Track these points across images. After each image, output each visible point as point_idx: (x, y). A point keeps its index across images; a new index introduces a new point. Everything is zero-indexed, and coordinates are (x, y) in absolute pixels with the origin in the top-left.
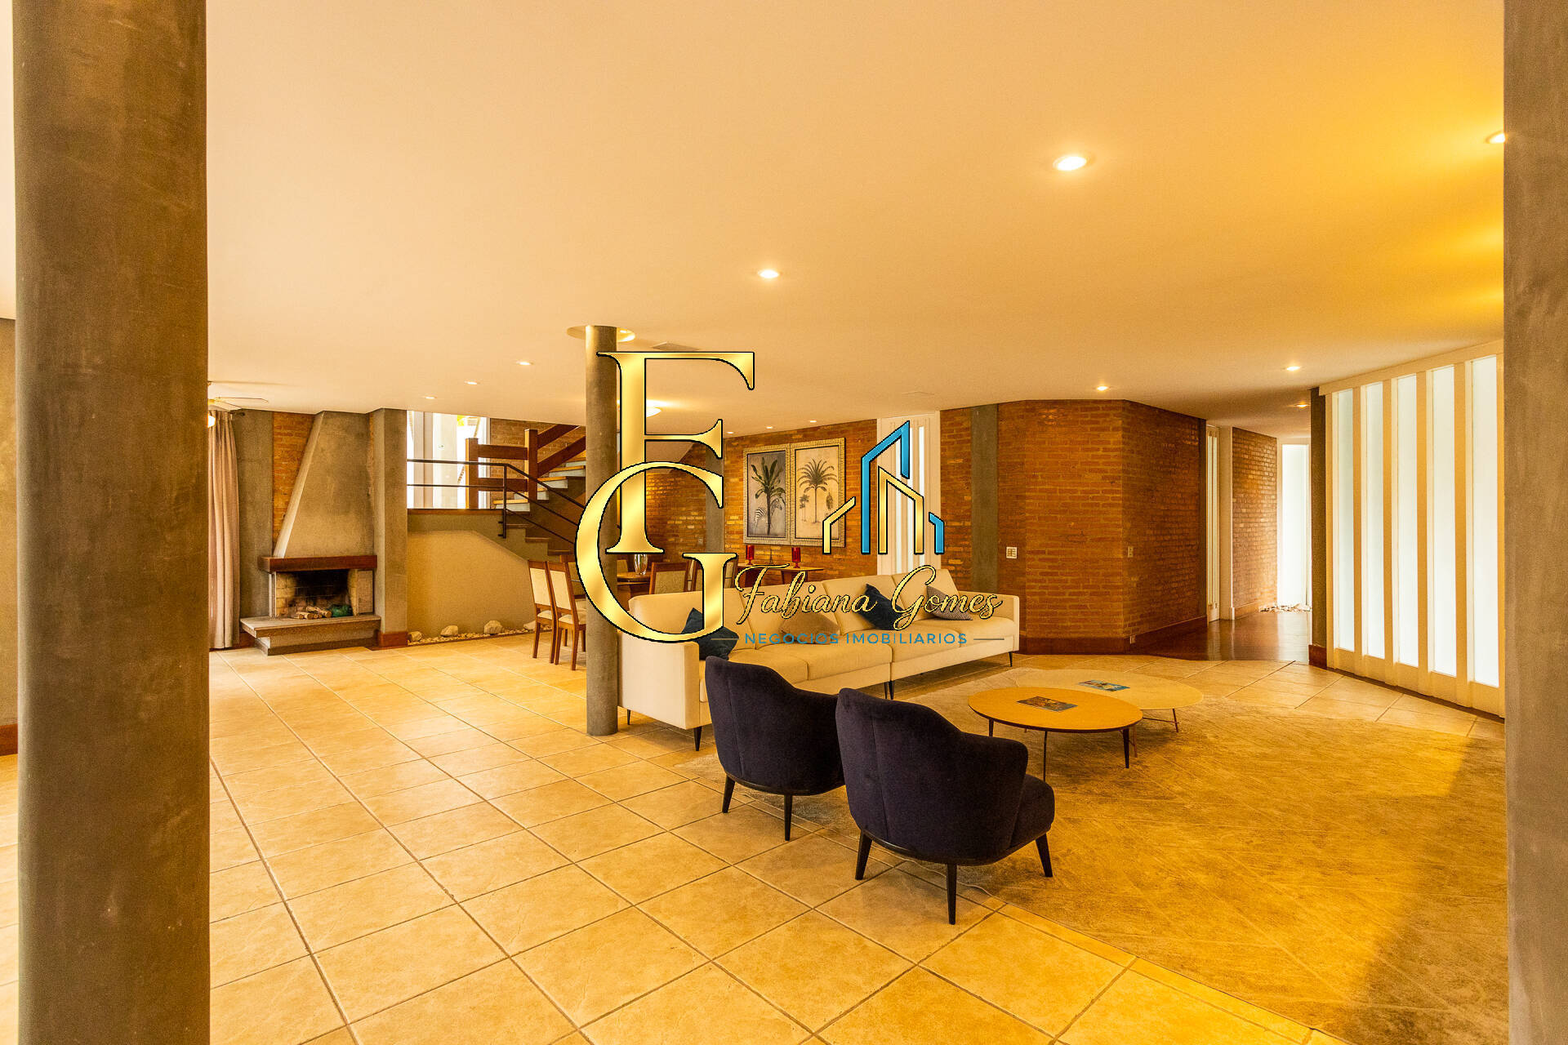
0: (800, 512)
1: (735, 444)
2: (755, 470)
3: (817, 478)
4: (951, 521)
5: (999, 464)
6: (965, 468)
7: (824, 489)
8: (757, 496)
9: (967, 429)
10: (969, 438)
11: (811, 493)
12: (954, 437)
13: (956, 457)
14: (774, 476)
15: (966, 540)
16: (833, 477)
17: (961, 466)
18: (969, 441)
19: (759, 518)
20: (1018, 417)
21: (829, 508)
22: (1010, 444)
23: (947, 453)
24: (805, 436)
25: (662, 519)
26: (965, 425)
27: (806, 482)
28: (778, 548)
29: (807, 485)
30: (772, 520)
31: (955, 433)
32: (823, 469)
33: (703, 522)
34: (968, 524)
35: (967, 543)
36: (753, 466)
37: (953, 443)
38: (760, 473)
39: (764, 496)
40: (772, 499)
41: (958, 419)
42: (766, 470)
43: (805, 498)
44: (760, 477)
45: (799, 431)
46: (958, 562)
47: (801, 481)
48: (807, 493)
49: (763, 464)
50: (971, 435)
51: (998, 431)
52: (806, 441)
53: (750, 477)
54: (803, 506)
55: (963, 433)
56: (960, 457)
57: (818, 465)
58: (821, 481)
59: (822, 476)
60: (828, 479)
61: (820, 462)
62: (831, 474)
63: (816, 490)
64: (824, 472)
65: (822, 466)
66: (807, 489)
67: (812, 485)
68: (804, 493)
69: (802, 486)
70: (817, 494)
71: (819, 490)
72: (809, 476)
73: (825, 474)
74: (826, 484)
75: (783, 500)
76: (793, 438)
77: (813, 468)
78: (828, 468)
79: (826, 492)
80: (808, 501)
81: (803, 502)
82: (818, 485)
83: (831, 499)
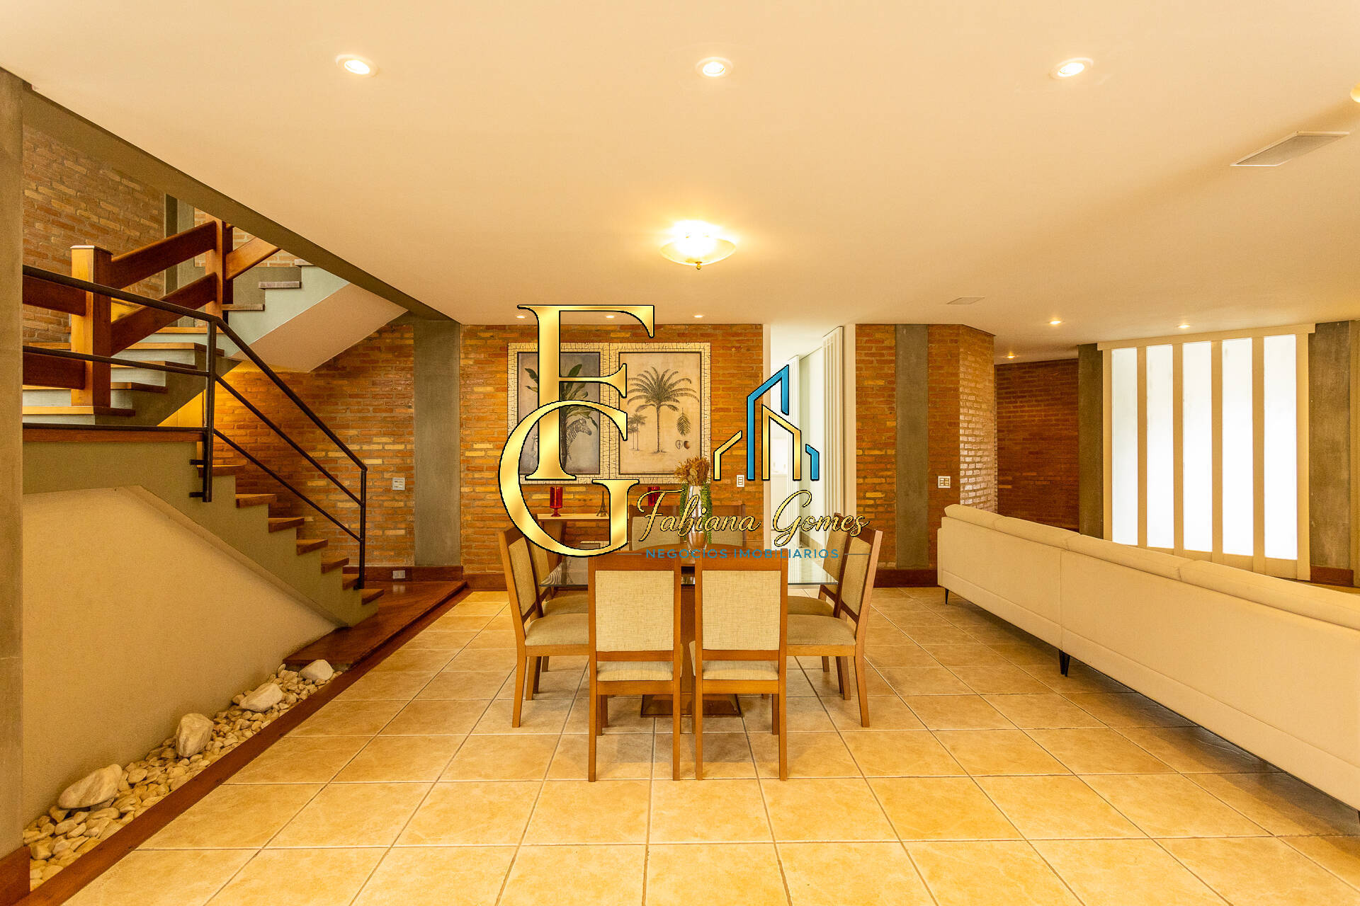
1: (485, 335)
2: (533, 375)
3: (660, 393)
4: (869, 449)
5: (931, 389)
6: (888, 393)
7: (675, 408)
9: (890, 348)
10: (894, 358)
11: (650, 412)
12: (873, 355)
13: (873, 378)
15: (888, 470)
16: (691, 392)
17: (882, 388)
18: (891, 361)
20: (952, 341)
21: (682, 433)
22: (941, 368)
23: (864, 373)
24: (634, 335)
26: (887, 343)
27: (640, 397)
29: (642, 402)
30: (570, 451)
31: (874, 350)
32: (672, 381)
33: (404, 454)
34: (891, 452)
35: (889, 473)
36: (530, 371)
37: (872, 362)
40: (570, 420)
41: (878, 336)
43: (637, 420)
46: (879, 495)
47: (630, 396)
48: (643, 413)
50: (896, 355)
51: (929, 354)
52: (637, 342)
53: (523, 388)
54: (632, 430)
55: (884, 352)
56: (879, 377)
57: (663, 376)
58: (667, 397)
59: (669, 390)
60: (682, 395)
61: (666, 372)
62: (687, 389)
63: (658, 408)
64: (673, 385)
65: (669, 378)
66: (642, 407)
67: (652, 403)
68: (636, 411)
69: (630, 404)
70: (661, 414)
71: (664, 409)
72: (645, 390)
73: (676, 388)
74: (677, 401)
75: (593, 422)
76: (612, 335)
77: (653, 379)
78: (680, 381)
79: (676, 412)
80: (643, 423)
81: (635, 425)
82: (664, 403)
83: (687, 421)
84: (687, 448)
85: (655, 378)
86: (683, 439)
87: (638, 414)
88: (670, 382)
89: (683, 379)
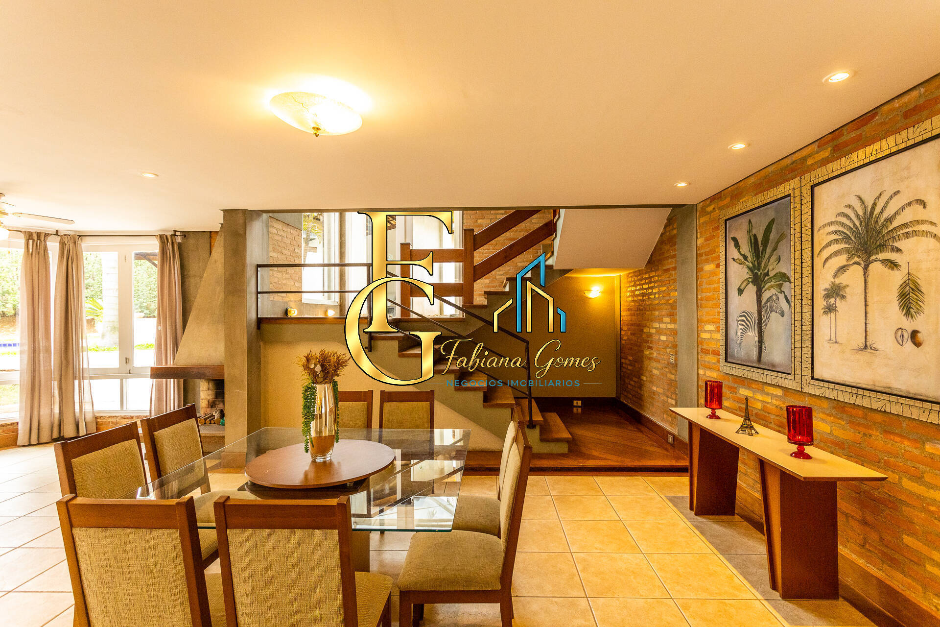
0: (823, 323)
1: (710, 209)
2: (737, 245)
3: (869, 239)
7: (891, 264)
8: (740, 291)
11: (853, 277)
14: (769, 250)
19: (744, 331)
21: (908, 314)
24: (836, 148)
25: (638, 325)
27: (837, 253)
28: (779, 392)
29: (842, 260)
32: (889, 212)
33: (674, 333)
36: (735, 239)
38: (746, 249)
39: (751, 289)
40: (766, 295)
42: (754, 243)
43: (836, 291)
44: (745, 258)
45: (821, 142)
47: (826, 254)
48: (842, 279)
49: (749, 231)
52: (840, 158)
53: (730, 261)
54: (830, 309)
57: (873, 208)
58: (880, 245)
59: (885, 231)
60: (907, 235)
61: (878, 198)
62: (918, 222)
63: (866, 269)
64: (890, 220)
65: (884, 207)
66: (843, 269)
67: (856, 259)
68: (834, 278)
69: (827, 265)
70: (870, 279)
71: (876, 268)
72: (847, 238)
73: (896, 224)
74: (898, 250)
75: (786, 297)
76: (810, 162)
77: (858, 216)
78: (903, 208)
79: (896, 272)
80: (843, 297)
81: (832, 301)
82: (874, 257)
83: (917, 289)
84: (918, 344)
85: (861, 213)
86: (909, 325)
87: (837, 281)
88: (886, 215)
89: (909, 204)
